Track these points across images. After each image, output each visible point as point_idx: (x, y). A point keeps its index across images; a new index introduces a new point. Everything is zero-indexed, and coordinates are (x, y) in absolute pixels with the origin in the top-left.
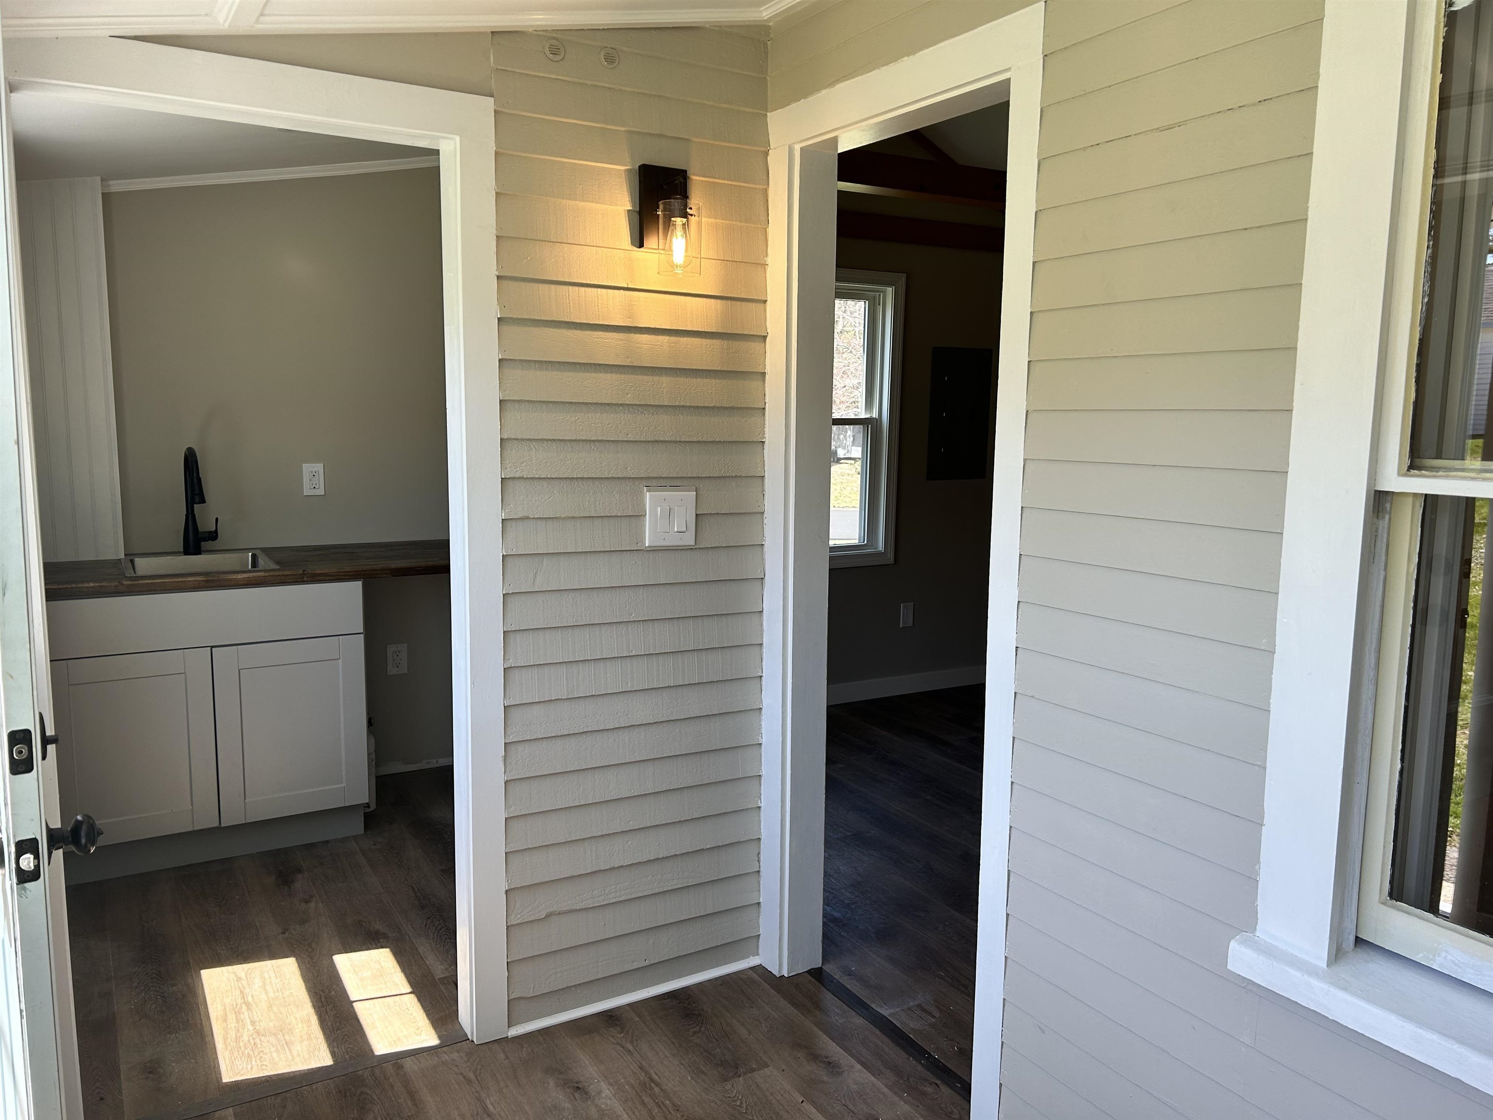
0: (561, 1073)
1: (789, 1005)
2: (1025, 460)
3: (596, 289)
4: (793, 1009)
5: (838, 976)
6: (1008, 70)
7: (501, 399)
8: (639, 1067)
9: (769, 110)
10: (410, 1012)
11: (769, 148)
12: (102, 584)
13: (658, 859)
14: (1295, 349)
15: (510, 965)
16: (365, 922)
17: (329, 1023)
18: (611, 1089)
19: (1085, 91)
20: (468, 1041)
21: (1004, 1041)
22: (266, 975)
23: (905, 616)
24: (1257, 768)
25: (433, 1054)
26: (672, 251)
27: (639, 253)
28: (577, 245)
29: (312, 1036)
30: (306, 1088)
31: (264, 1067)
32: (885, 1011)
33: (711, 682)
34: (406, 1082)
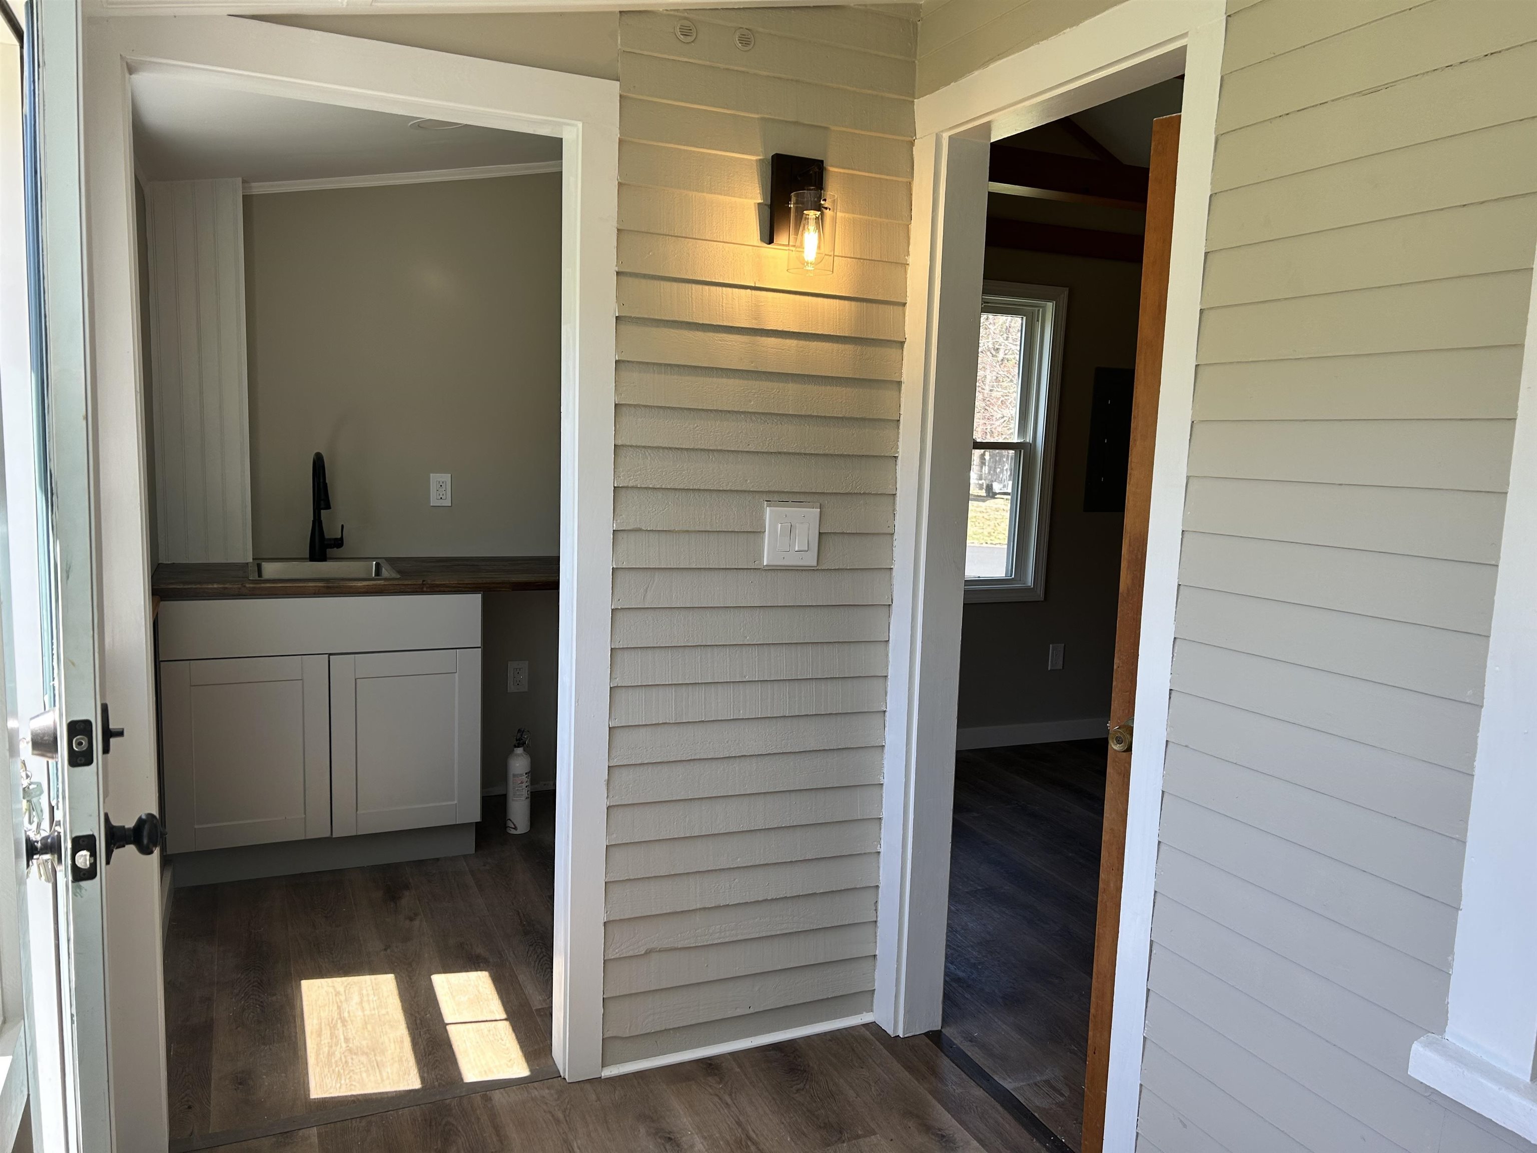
0: (653, 1121)
1: (902, 1068)
2: (1188, 478)
3: (721, 288)
4: (907, 1073)
5: (958, 1041)
6: (1185, 35)
7: (617, 403)
8: (736, 1122)
9: (916, 96)
10: (503, 1042)
11: (914, 138)
12: (226, 586)
13: (766, 900)
14: (1522, 346)
15: (606, 1001)
16: (467, 944)
17: (422, 1047)
18: (705, 1144)
19: (1274, 54)
20: (559, 1078)
21: (1140, 1132)
22: (364, 992)
23: (1054, 658)
24: (1454, 842)
25: (523, 1088)
26: (804, 248)
27: (769, 251)
28: (702, 240)
29: (404, 1059)
30: (392, 1112)
31: (353, 1087)
32: (1009, 1084)
33: (830, 714)
34: (493, 1116)
